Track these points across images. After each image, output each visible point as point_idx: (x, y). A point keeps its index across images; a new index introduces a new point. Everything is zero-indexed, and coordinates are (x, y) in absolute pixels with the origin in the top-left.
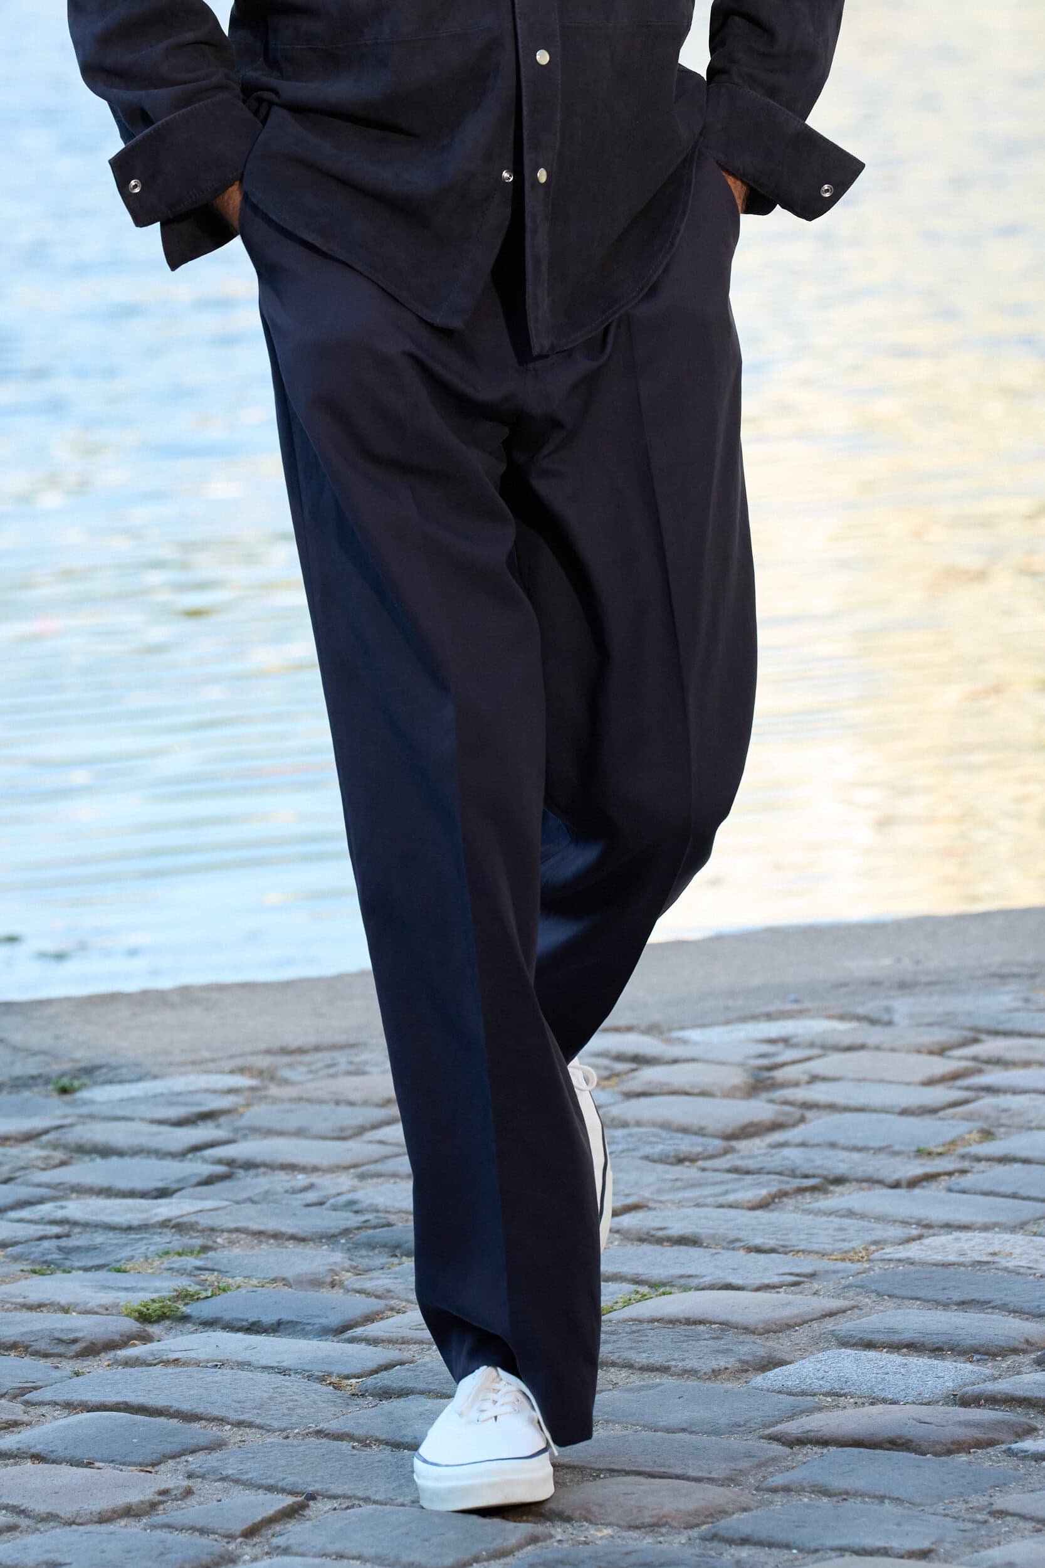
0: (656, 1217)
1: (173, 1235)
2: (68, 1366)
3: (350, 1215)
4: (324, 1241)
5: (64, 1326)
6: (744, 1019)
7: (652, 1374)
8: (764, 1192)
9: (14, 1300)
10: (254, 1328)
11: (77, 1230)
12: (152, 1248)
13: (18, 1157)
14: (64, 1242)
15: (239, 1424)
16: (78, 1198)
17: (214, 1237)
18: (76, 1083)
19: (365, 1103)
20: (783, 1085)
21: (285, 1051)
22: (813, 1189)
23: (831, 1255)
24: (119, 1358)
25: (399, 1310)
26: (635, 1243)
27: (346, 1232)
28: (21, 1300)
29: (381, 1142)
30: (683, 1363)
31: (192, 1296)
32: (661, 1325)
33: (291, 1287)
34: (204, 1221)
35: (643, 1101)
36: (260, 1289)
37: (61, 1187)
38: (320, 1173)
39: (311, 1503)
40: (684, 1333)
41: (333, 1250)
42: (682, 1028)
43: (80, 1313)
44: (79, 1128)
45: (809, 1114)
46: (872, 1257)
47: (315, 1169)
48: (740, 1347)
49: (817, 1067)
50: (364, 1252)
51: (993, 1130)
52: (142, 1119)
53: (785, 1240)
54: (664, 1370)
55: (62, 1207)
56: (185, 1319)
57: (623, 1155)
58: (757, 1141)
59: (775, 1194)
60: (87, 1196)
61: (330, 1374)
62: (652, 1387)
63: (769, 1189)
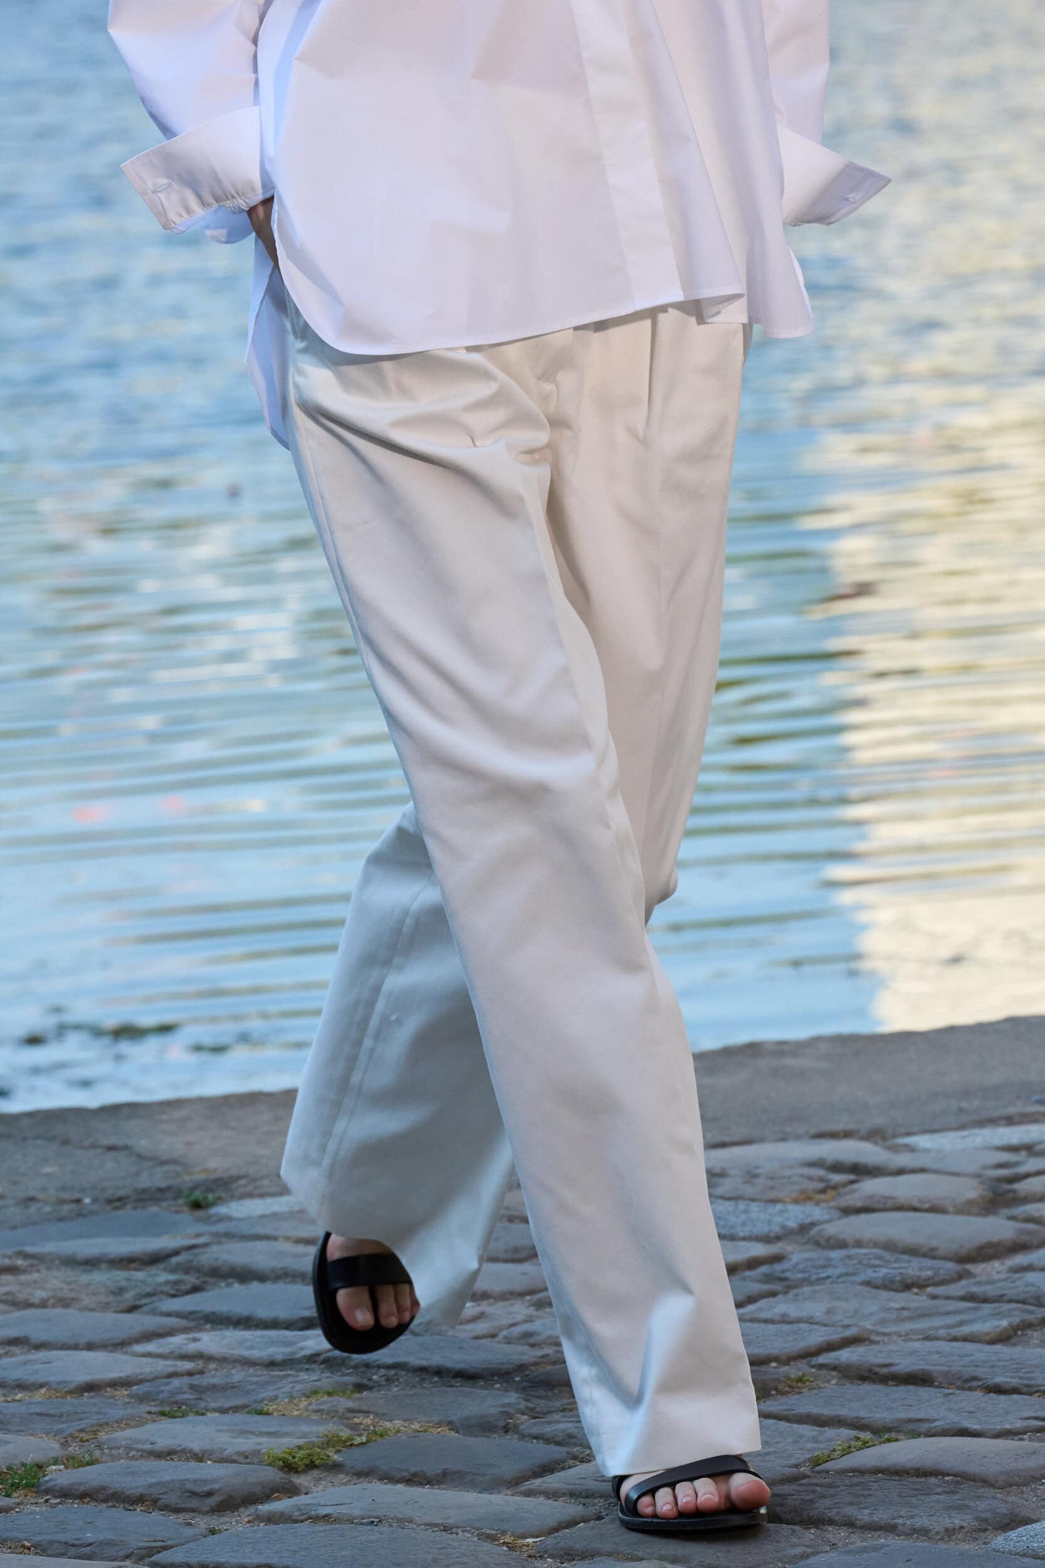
0: (880, 1351)
1: (322, 1372)
2: (202, 1523)
3: (526, 1348)
4: (496, 1378)
5: (198, 1476)
6: (981, 1123)
7: (876, 1534)
8: (1005, 1323)
9: (139, 1446)
10: (414, 1480)
11: (212, 1366)
12: (298, 1387)
13: (143, 1282)
14: (196, 1380)
16: (213, 1329)
17: (369, 1375)
18: (210, 1197)
20: (1025, 1200)
24: (260, 1514)
25: (583, 1458)
26: (855, 1381)
27: (521, 1368)
28: (148, 1446)
30: (911, 1520)
31: (345, 1442)
32: (887, 1477)
33: (457, 1432)
35: (863, 1217)
36: (422, 1434)
37: (191, 1317)
38: (491, 1301)
40: (911, 1486)
41: (506, 1390)
42: (908, 1134)
43: (215, 1461)
44: (215, 1248)
47: (486, 1296)
48: (978, 1503)
50: (541, 1392)
52: (287, 1238)
53: (1028, 1379)
54: (890, 1528)
55: (195, 1340)
57: (840, 1280)
58: (996, 1264)
59: (1018, 1325)
60: (223, 1327)
61: (504, 1533)
62: (875, 1549)
63: (1011, 1319)
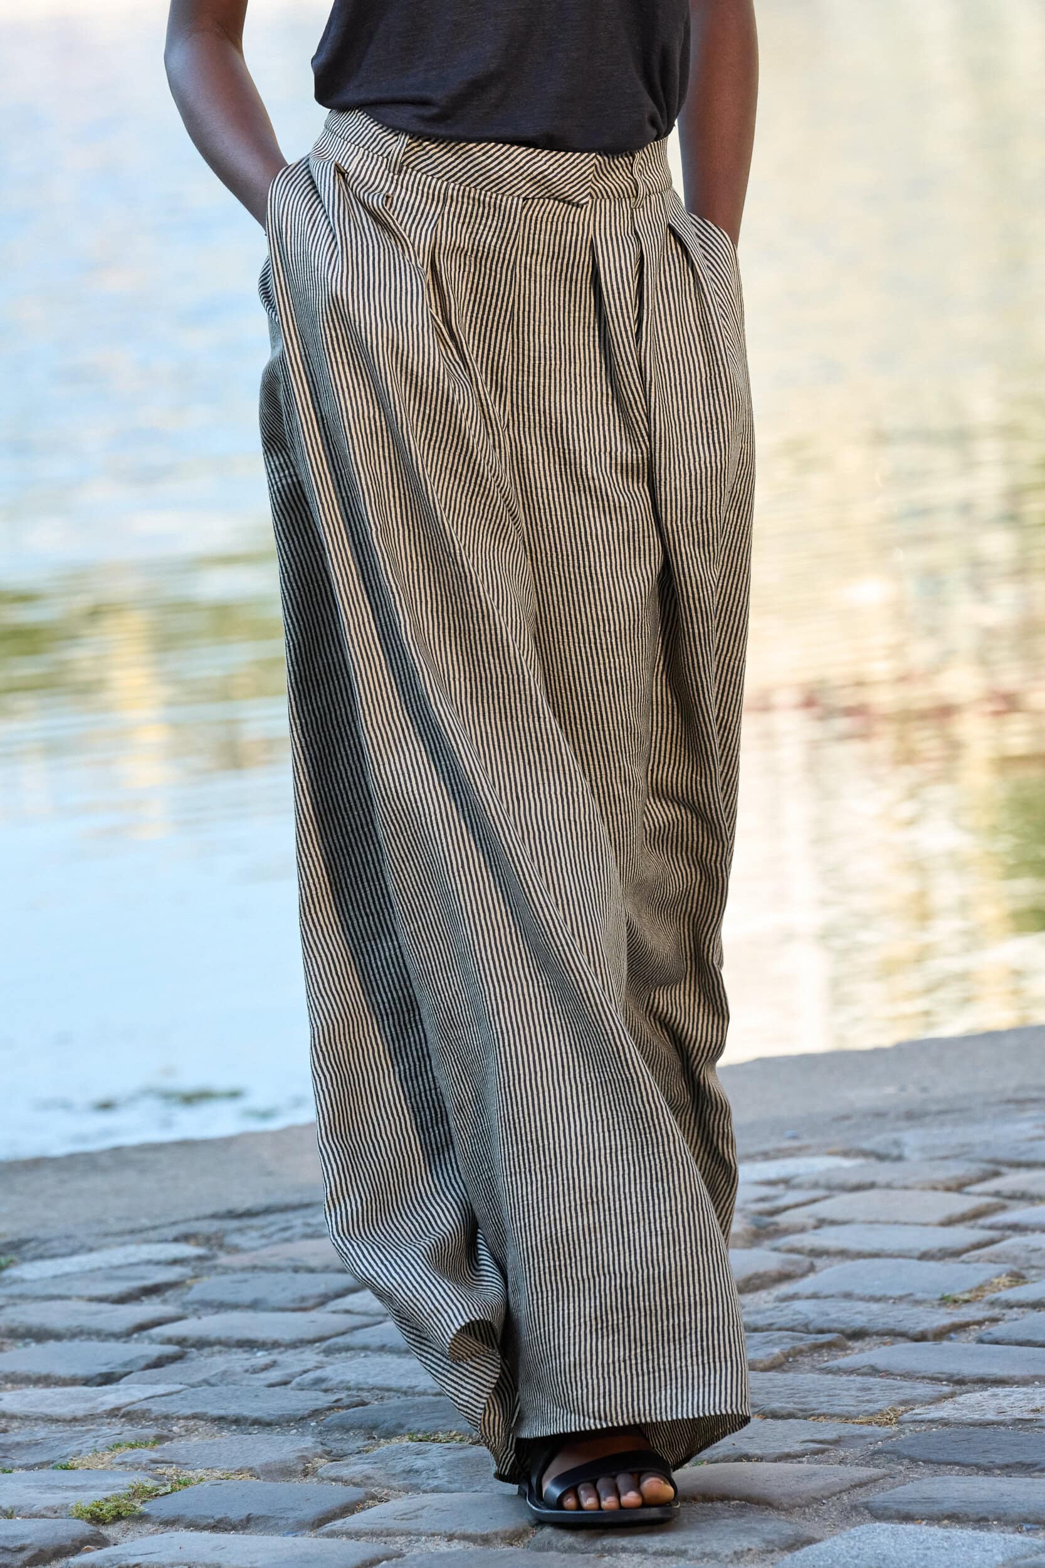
1: (123, 1426)
3: (319, 1394)
4: (292, 1424)
5: (8, 1533)
7: (668, 1559)
8: (776, 1351)
10: (220, 1526)
11: (15, 1424)
12: (101, 1441)
16: (13, 1388)
17: (169, 1426)
18: (3, 1260)
19: (324, 1270)
20: (787, 1232)
21: (233, 1215)
22: (830, 1345)
23: (856, 1418)
24: (71, 1566)
27: (316, 1413)
31: (150, 1492)
34: (157, 1408)
38: (282, 1349)
40: (700, 1512)
43: (24, 1517)
44: (10, 1310)
45: (819, 1262)
46: (901, 1418)
47: (276, 1345)
48: (763, 1525)
49: (823, 1209)
51: (1024, 1272)
52: (79, 1297)
53: (803, 1403)
54: (680, 1554)
58: (763, 1295)
59: (789, 1352)
60: (23, 1386)
63: (783, 1346)
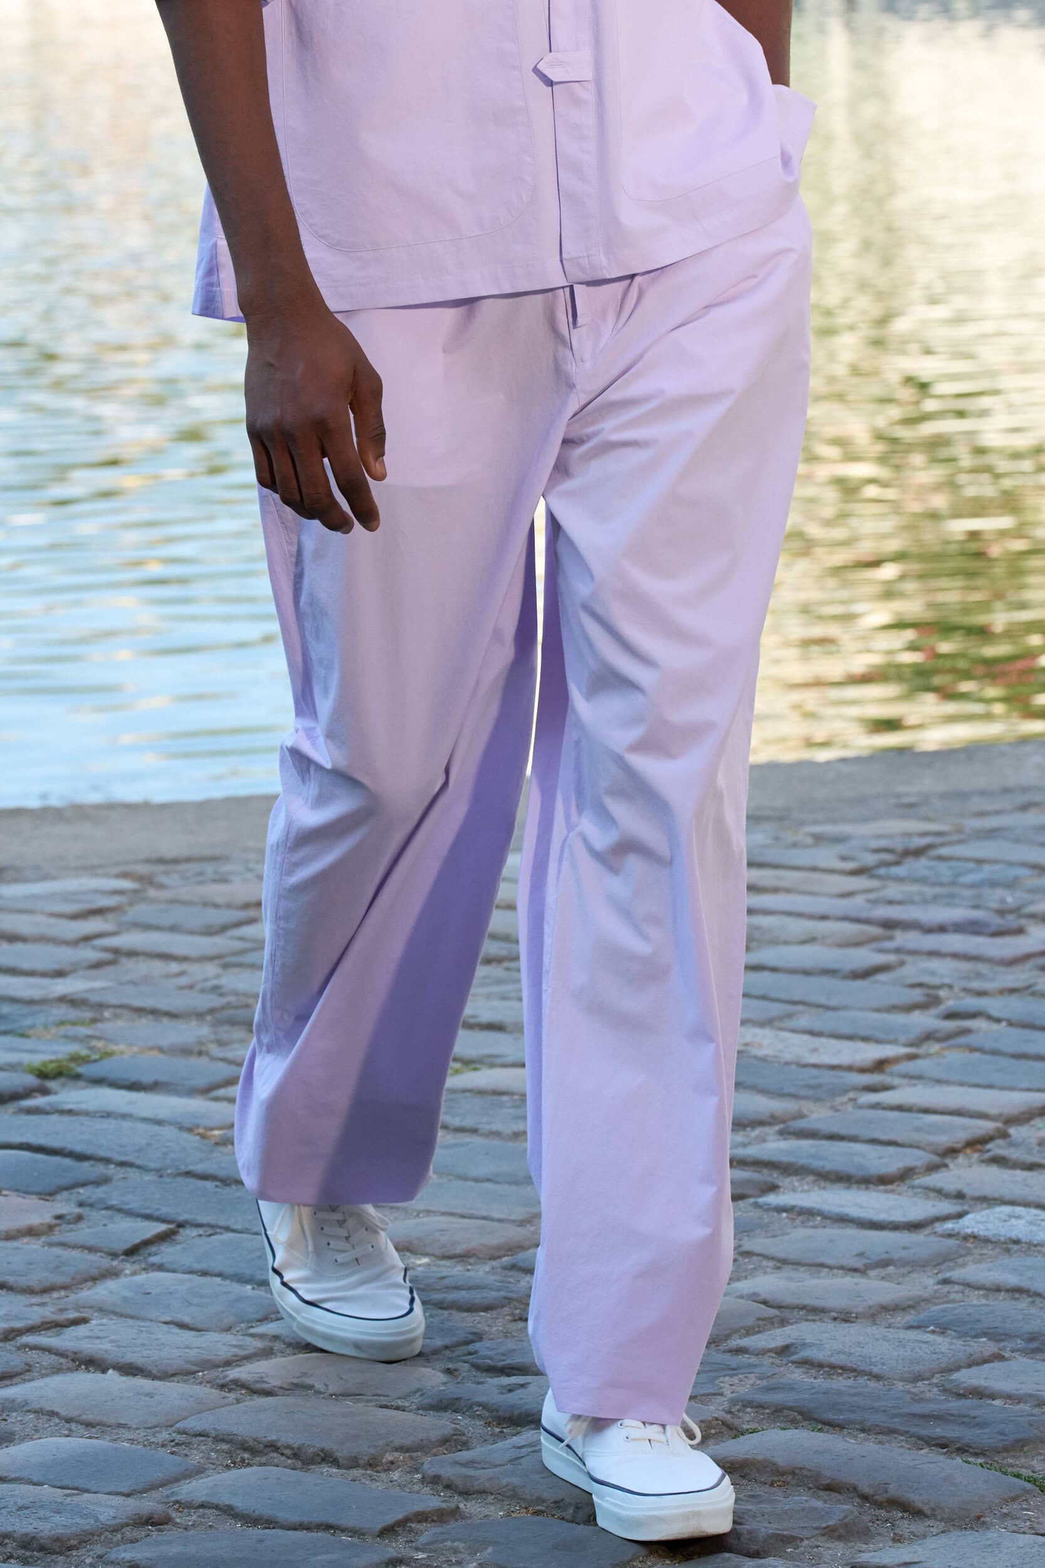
1: (68, 1009)
4: (193, 1017)
7: (465, 1134)
10: (134, 1086)
15: (122, 1164)
19: (229, 906)
21: (161, 861)
24: (23, 1107)
27: (211, 1011)
29: (241, 939)
30: (489, 1126)
31: (84, 1059)
33: (165, 1054)
34: (94, 998)
36: (139, 1055)
38: (190, 962)
39: (181, 1230)
40: (490, 1102)
41: (200, 1025)
47: (185, 959)
52: (43, 913)
54: (474, 1131)
56: (78, 1077)
61: (198, 1126)
62: (463, 1145)
